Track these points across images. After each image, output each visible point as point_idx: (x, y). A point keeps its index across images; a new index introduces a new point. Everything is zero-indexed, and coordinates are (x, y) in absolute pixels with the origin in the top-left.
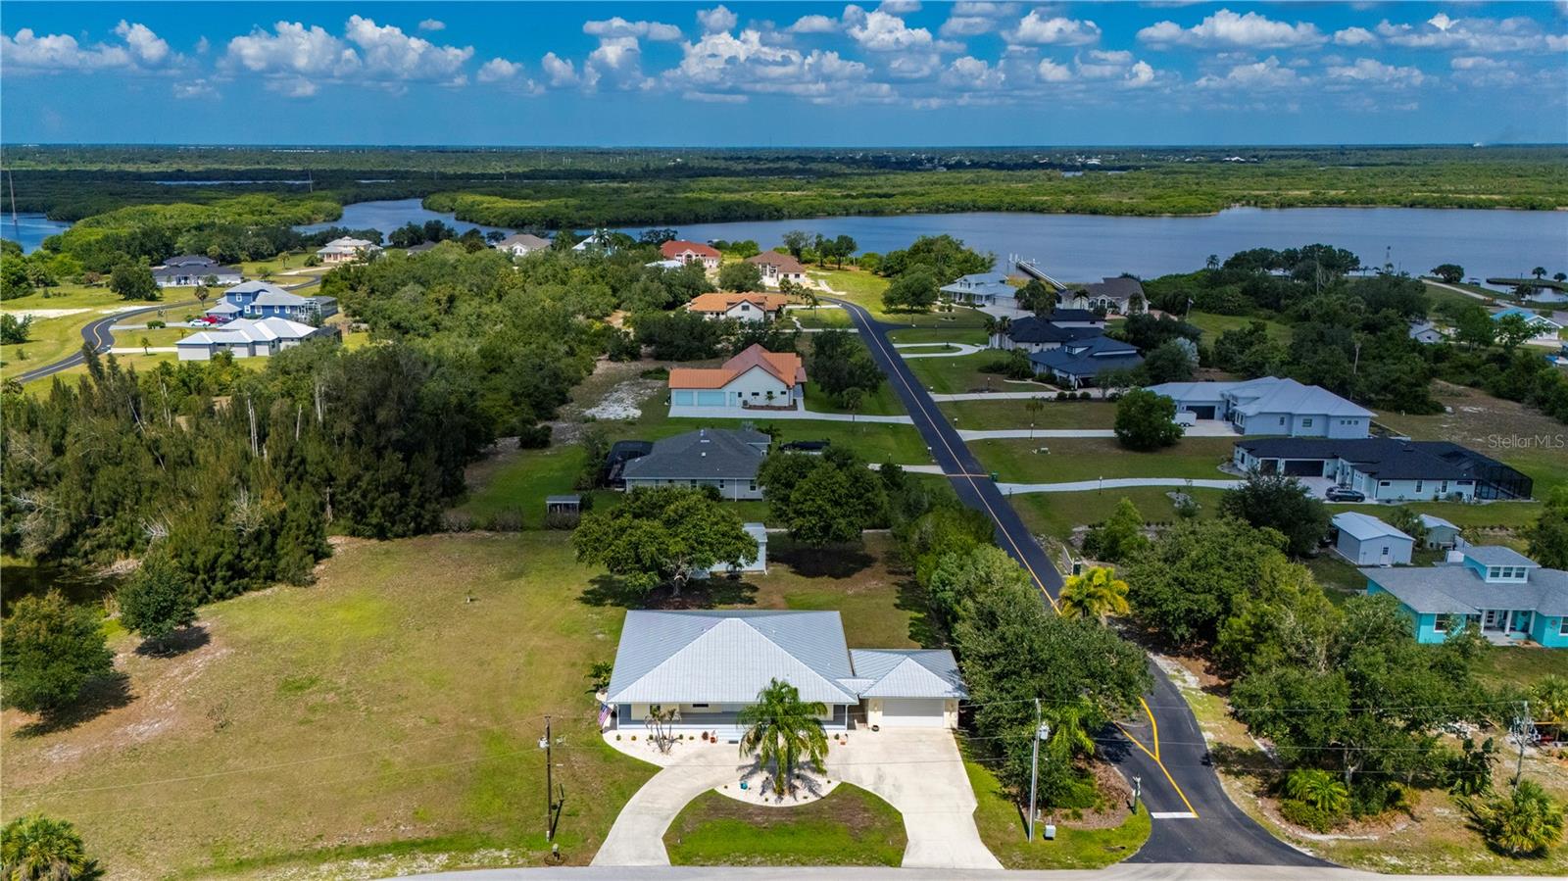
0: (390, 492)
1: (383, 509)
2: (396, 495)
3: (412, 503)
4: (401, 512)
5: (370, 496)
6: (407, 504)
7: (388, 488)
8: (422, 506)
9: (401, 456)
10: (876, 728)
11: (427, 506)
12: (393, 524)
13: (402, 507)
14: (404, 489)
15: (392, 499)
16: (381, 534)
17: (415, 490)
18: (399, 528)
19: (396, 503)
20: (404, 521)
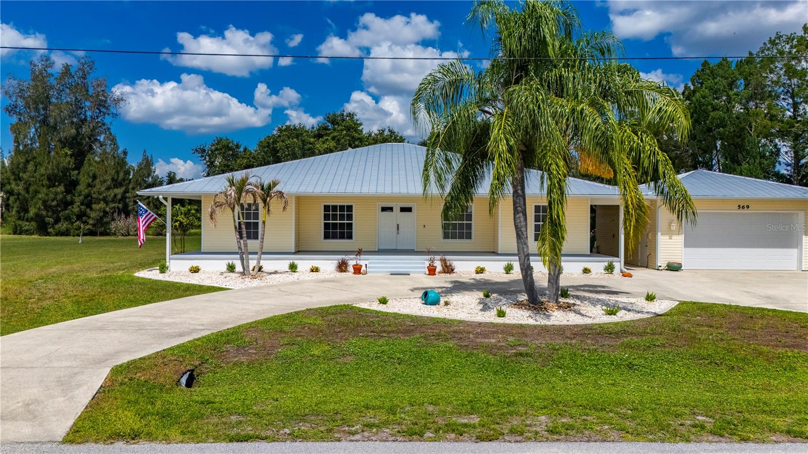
0: (54, 186)
1: (45, 202)
2: (61, 188)
3: (78, 200)
4: (65, 209)
5: (32, 189)
6: (72, 203)
7: (53, 180)
8: (89, 205)
9: (69, 153)
10: (674, 268)
11: (94, 206)
12: (57, 221)
13: (67, 204)
14: (72, 185)
15: (56, 194)
16: (43, 229)
17: (81, 187)
18: (63, 226)
19: (60, 197)
20: (68, 218)
